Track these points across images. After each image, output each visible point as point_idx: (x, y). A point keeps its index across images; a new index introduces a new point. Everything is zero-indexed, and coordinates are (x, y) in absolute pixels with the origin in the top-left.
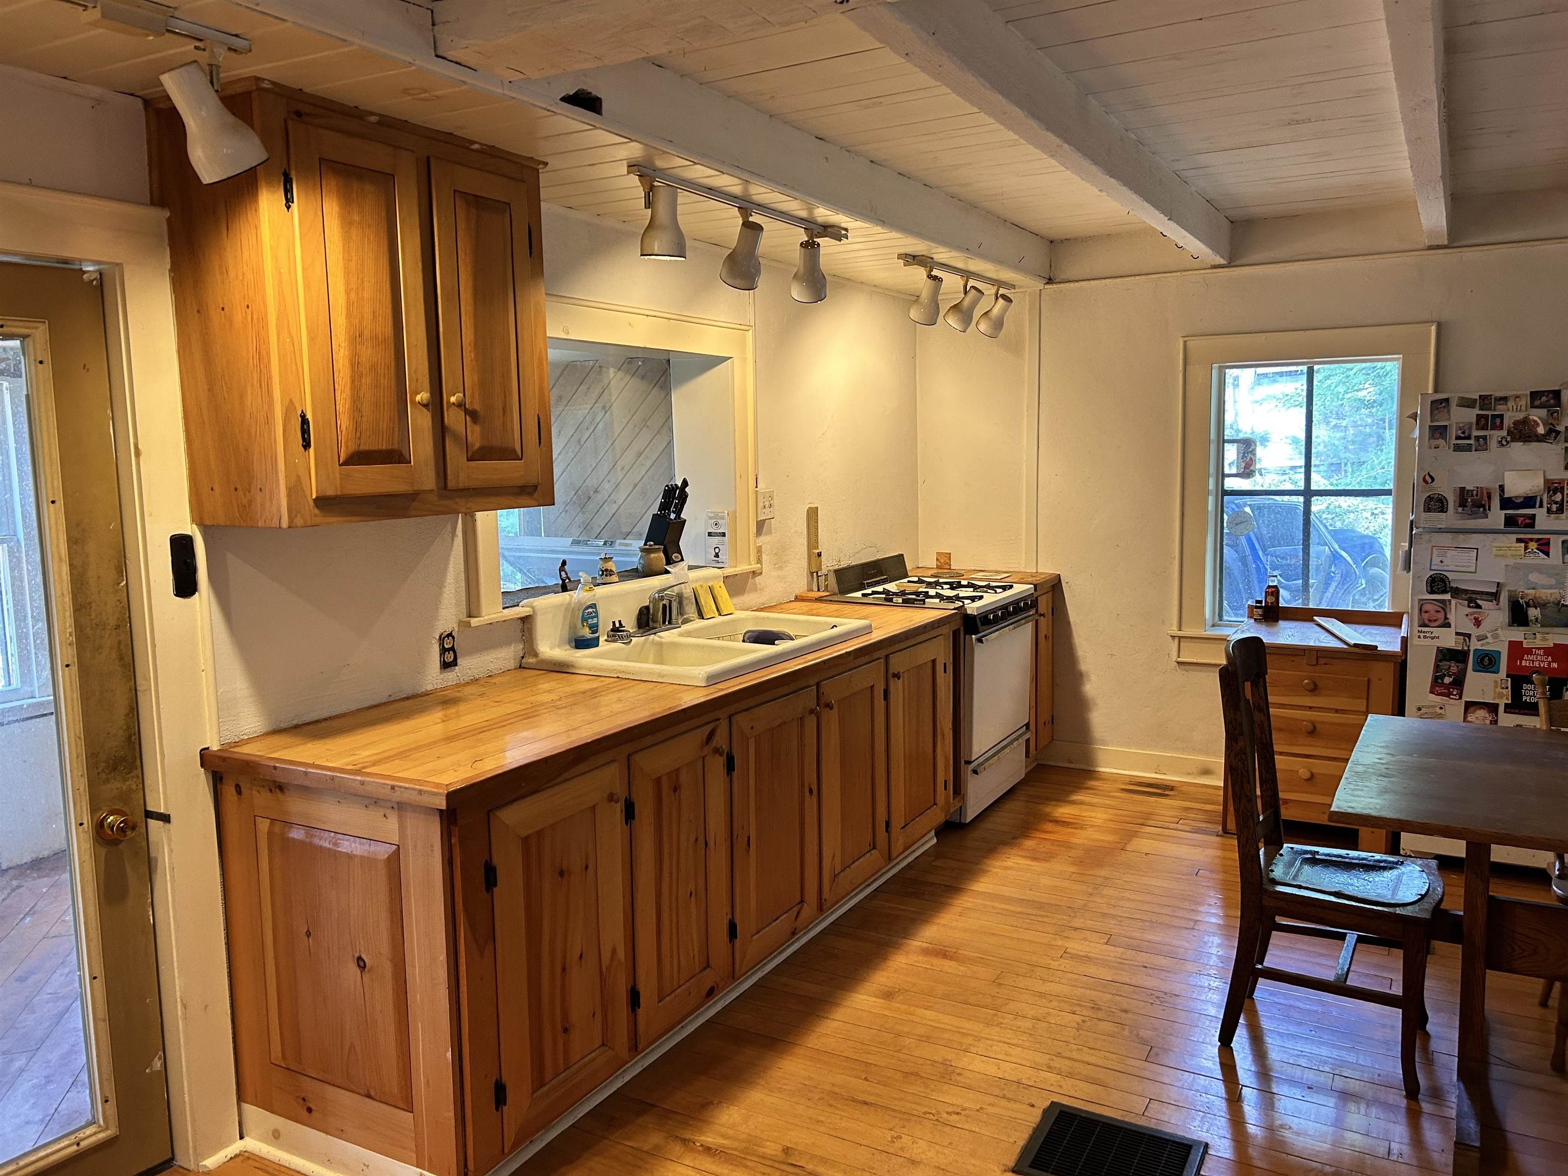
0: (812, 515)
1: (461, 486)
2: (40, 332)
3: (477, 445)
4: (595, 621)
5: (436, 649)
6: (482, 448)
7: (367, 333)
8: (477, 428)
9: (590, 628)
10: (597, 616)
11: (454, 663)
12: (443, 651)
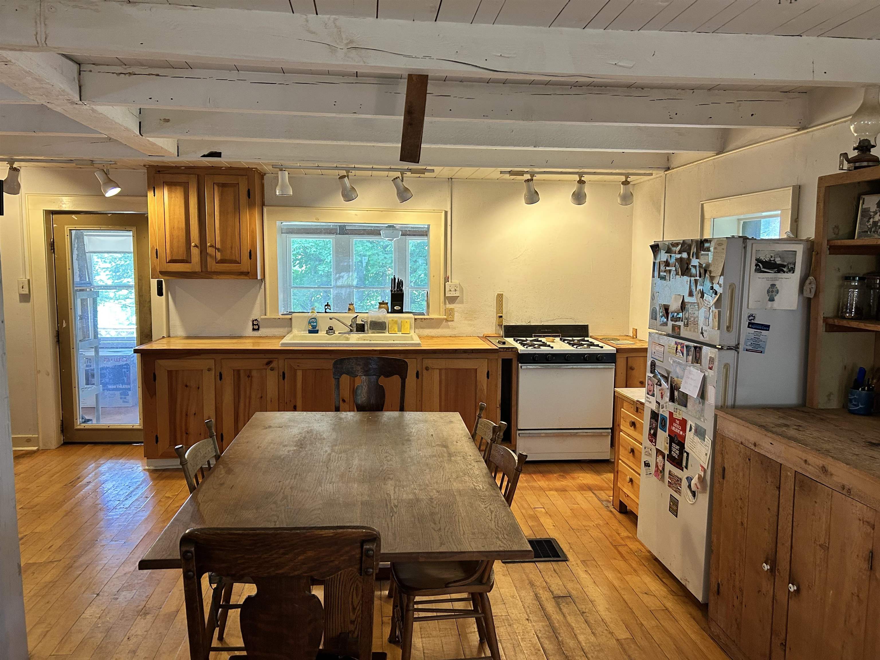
0: (500, 297)
1: (213, 271)
2: (134, 229)
3: (219, 259)
4: (315, 324)
5: (251, 323)
6: (221, 260)
7: (176, 227)
8: (219, 253)
9: (312, 326)
10: (316, 323)
11: (258, 329)
12: (253, 325)
